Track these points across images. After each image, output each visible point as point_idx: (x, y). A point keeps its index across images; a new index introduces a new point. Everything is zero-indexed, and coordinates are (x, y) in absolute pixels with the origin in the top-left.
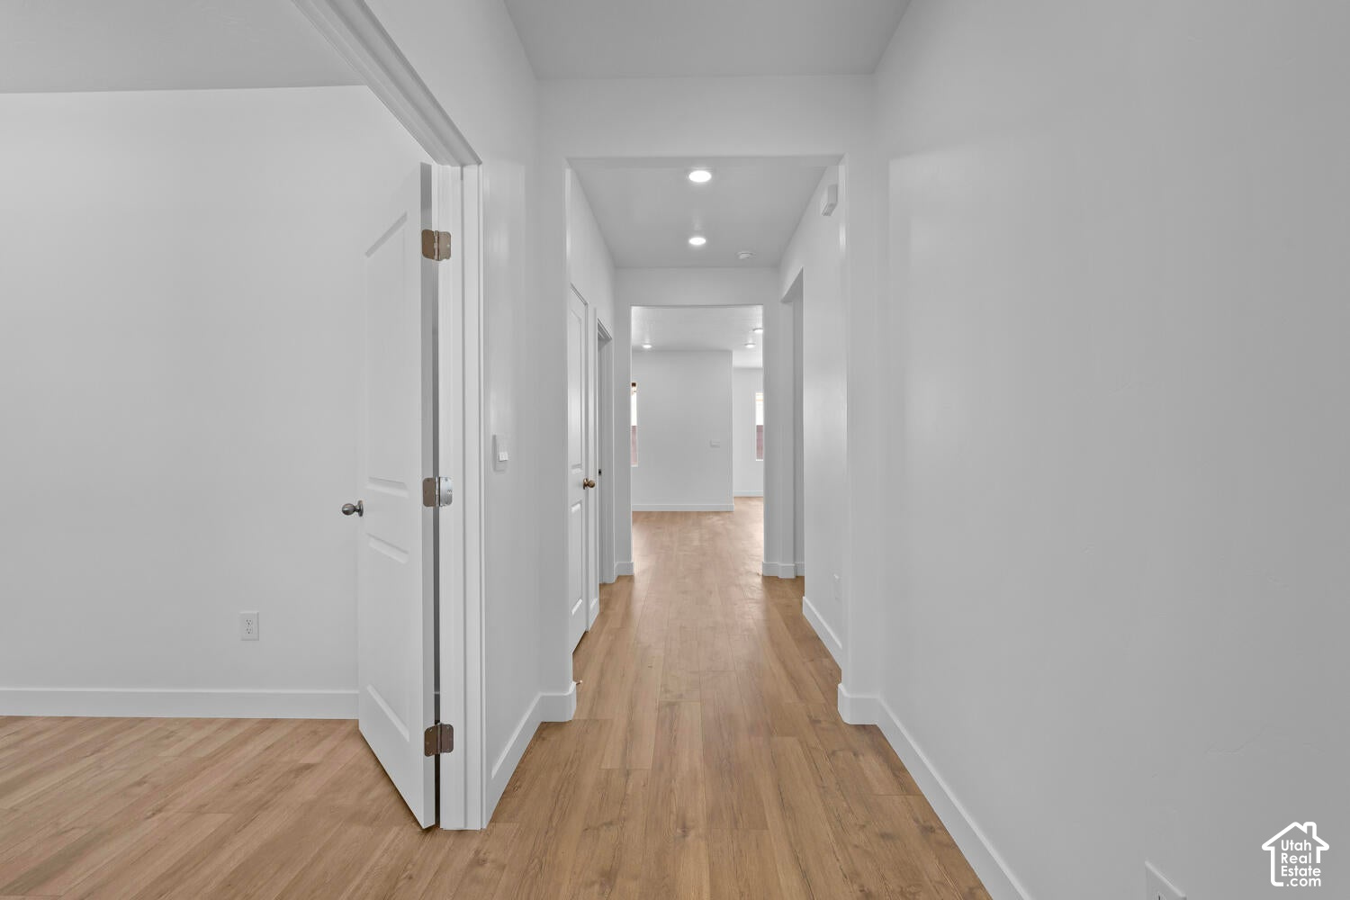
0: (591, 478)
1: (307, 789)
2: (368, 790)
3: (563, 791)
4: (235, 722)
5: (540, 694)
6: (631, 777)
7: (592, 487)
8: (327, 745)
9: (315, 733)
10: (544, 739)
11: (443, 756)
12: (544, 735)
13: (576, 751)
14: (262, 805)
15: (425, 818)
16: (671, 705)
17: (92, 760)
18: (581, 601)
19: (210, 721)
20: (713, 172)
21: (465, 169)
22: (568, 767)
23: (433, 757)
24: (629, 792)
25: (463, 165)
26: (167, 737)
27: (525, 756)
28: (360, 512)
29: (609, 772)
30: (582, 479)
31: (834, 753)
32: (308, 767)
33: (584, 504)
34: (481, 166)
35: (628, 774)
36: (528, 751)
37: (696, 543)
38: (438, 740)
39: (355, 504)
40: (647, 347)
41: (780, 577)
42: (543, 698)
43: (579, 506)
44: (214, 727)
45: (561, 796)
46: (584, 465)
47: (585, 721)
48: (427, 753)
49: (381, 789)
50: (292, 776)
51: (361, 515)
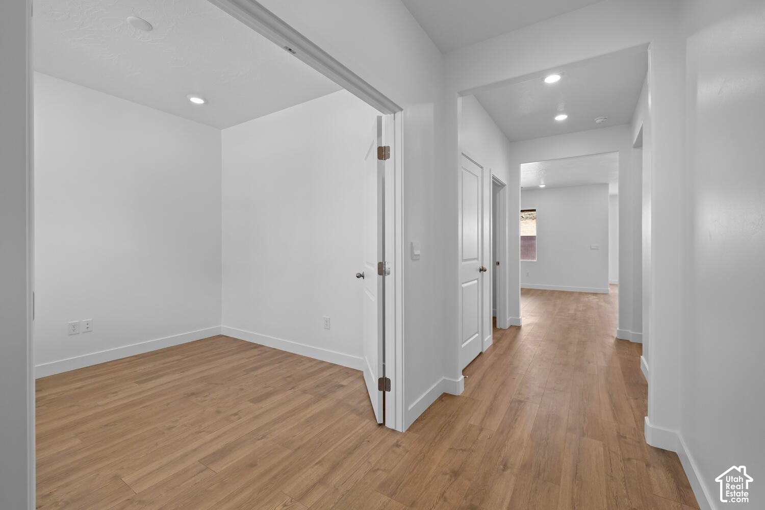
0: (486, 266)
1: (341, 394)
2: (361, 402)
3: (445, 427)
4: (322, 362)
5: (444, 378)
6: (483, 432)
7: (485, 271)
8: (351, 379)
9: (348, 373)
10: (442, 401)
11: (387, 393)
12: (443, 399)
13: (457, 411)
14: (324, 396)
15: (380, 420)
16: (520, 402)
17: (277, 365)
18: (477, 335)
19: (315, 360)
20: (562, 74)
21: (396, 114)
22: (451, 418)
23: (382, 392)
24: (479, 439)
25: (395, 113)
26: (300, 363)
27: (431, 406)
28: (363, 277)
29: (472, 426)
30: (479, 266)
31: (629, 459)
32: (342, 386)
33: (480, 281)
34: (403, 112)
35: (481, 430)
36: (433, 405)
37: (571, 312)
38: (384, 384)
39: (361, 273)
40: (542, 186)
41: (631, 341)
42: (445, 380)
43: (476, 281)
44: (315, 362)
45: (443, 430)
46: (480, 259)
47: (467, 398)
48: (380, 389)
49: (366, 403)
50: (336, 388)
51: (364, 278)
